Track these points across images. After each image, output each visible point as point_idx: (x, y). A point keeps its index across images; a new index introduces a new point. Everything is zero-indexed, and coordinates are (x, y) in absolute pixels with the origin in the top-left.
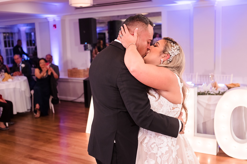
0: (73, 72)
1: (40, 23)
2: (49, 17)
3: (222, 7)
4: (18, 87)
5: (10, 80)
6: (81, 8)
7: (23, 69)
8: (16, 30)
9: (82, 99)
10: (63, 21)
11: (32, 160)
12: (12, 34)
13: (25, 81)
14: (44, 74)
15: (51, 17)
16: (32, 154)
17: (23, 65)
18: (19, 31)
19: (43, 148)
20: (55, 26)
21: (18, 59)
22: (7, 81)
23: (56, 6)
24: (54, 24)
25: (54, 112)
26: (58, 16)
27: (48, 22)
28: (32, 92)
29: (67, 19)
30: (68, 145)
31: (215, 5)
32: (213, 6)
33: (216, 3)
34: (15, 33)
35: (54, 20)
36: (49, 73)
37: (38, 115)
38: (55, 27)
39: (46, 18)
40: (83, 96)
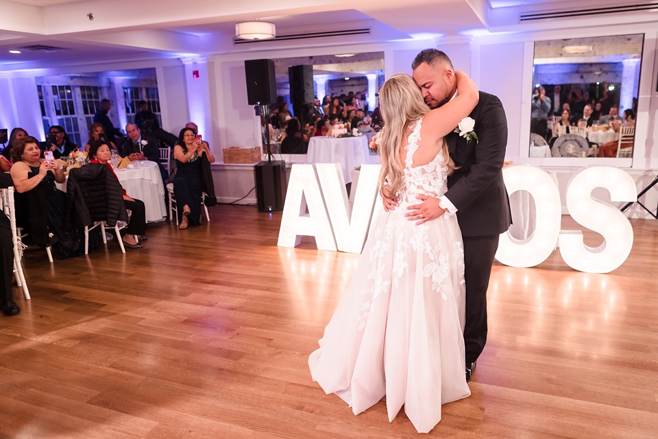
0: (233, 154)
1: (165, 68)
2: (184, 58)
3: (481, 46)
4: (147, 177)
5: (131, 166)
6: (256, 41)
7: (145, 148)
8: (104, 82)
9: (252, 200)
10: (210, 65)
11: (207, 285)
12: (96, 89)
13: (155, 167)
14: (191, 156)
15: (189, 58)
16: (203, 277)
17: (144, 142)
18: (111, 85)
19: (216, 269)
20: (196, 73)
21: (133, 130)
22: (126, 167)
23: (197, 36)
24: (196, 69)
25: (209, 220)
26: (202, 57)
27: (184, 66)
28: (170, 187)
29: (218, 61)
30: (255, 264)
31: (471, 43)
32: (468, 44)
33: (473, 39)
34: (101, 88)
35: (195, 63)
36: (200, 154)
37: (184, 224)
38: (198, 76)
39: (179, 59)
40: (254, 192)
